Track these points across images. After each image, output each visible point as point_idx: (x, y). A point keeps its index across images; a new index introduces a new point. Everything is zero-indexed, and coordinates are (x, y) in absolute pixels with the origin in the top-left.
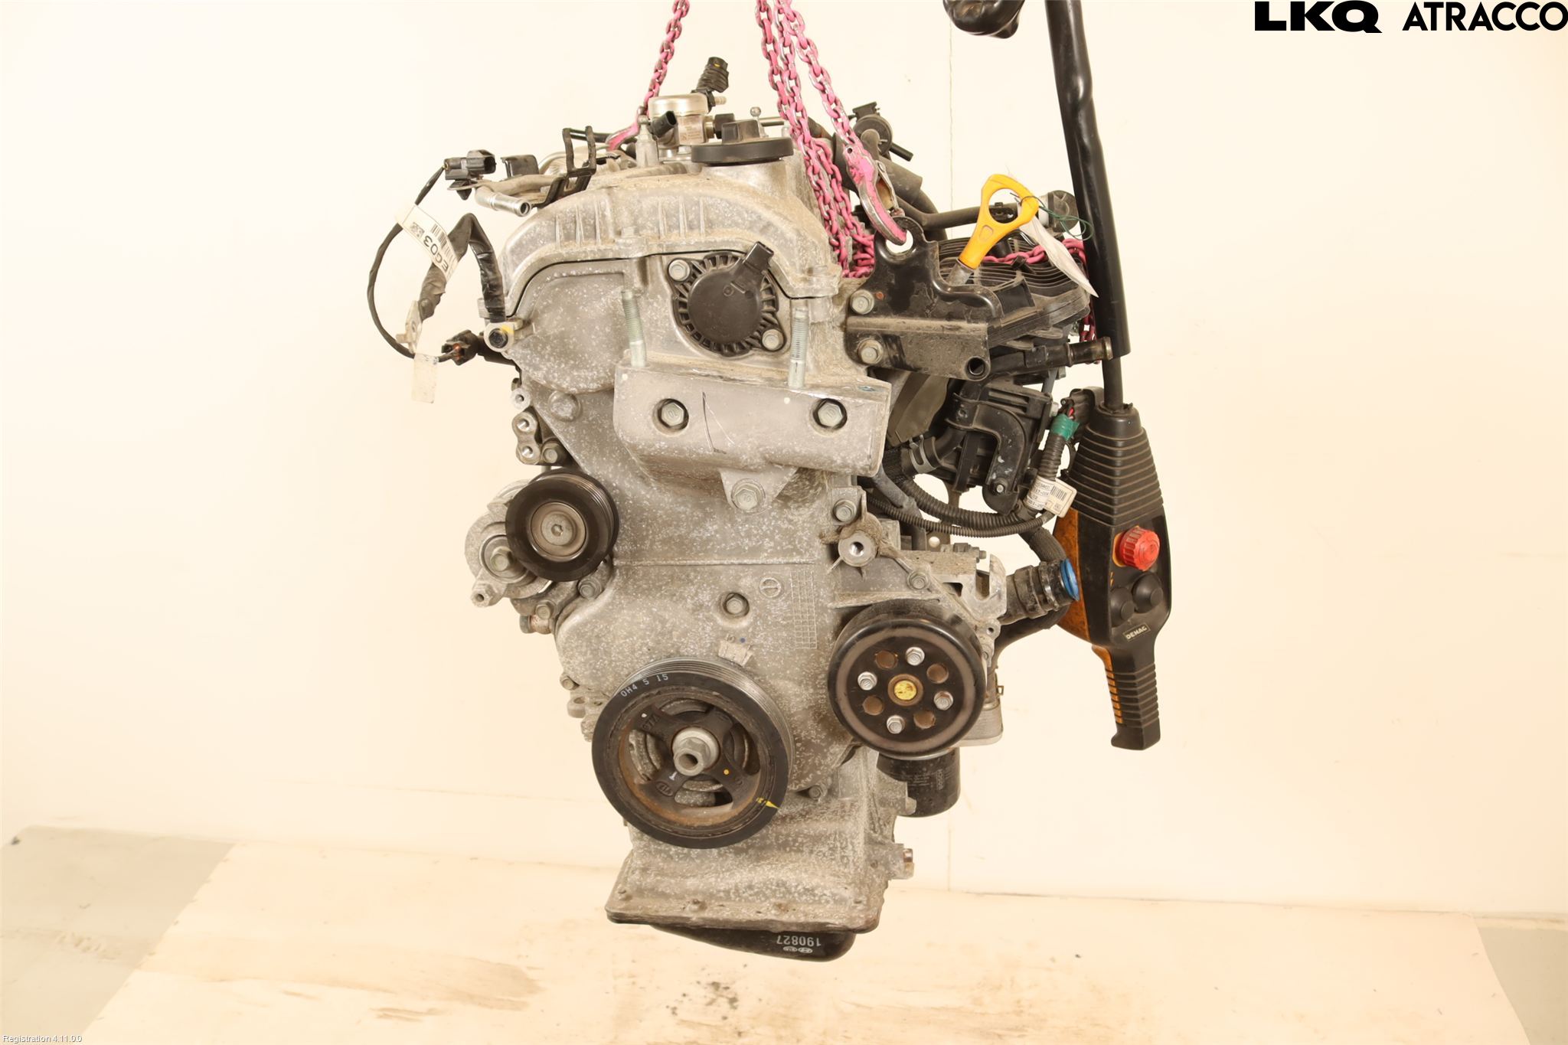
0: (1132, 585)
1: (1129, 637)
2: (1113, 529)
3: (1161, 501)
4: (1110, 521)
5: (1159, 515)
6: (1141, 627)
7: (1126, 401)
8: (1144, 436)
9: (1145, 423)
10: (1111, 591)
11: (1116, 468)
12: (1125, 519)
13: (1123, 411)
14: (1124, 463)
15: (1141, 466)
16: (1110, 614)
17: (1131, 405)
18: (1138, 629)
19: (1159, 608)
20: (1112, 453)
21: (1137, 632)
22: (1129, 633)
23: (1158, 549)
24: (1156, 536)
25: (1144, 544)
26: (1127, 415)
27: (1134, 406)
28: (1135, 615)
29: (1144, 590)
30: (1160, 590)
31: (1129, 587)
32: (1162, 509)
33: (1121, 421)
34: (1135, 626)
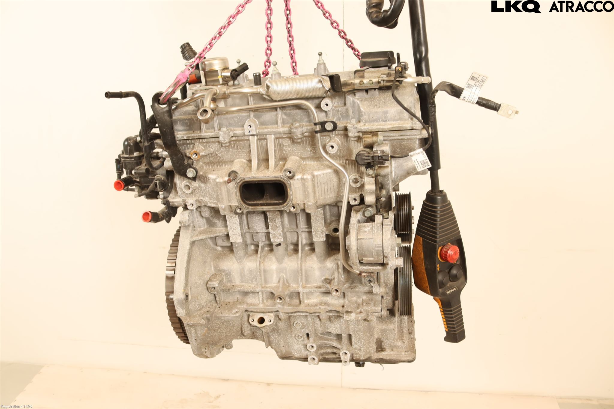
0: (449, 270)
1: (448, 293)
2: (437, 245)
3: (459, 232)
4: (436, 242)
5: (459, 238)
6: (454, 288)
7: (441, 189)
8: (450, 204)
9: (449, 198)
10: (438, 273)
11: (437, 218)
12: (442, 240)
13: (439, 193)
14: (441, 216)
15: (449, 217)
16: (438, 283)
17: (443, 190)
18: (452, 289)
19: (462, 279)
20: (435, 212)
21: (452, 291)
22: (448, 291)
23: (459, 254)
24: (458, 248)
25: (452, 252)
26: (441, 195)
27: (444, 191)
28: (450, 283)
29: (454, 272)
30: (461, 272)
31: (447, 271)
32: (460, 236)
33: (439, 198)
34: (451, 288)
